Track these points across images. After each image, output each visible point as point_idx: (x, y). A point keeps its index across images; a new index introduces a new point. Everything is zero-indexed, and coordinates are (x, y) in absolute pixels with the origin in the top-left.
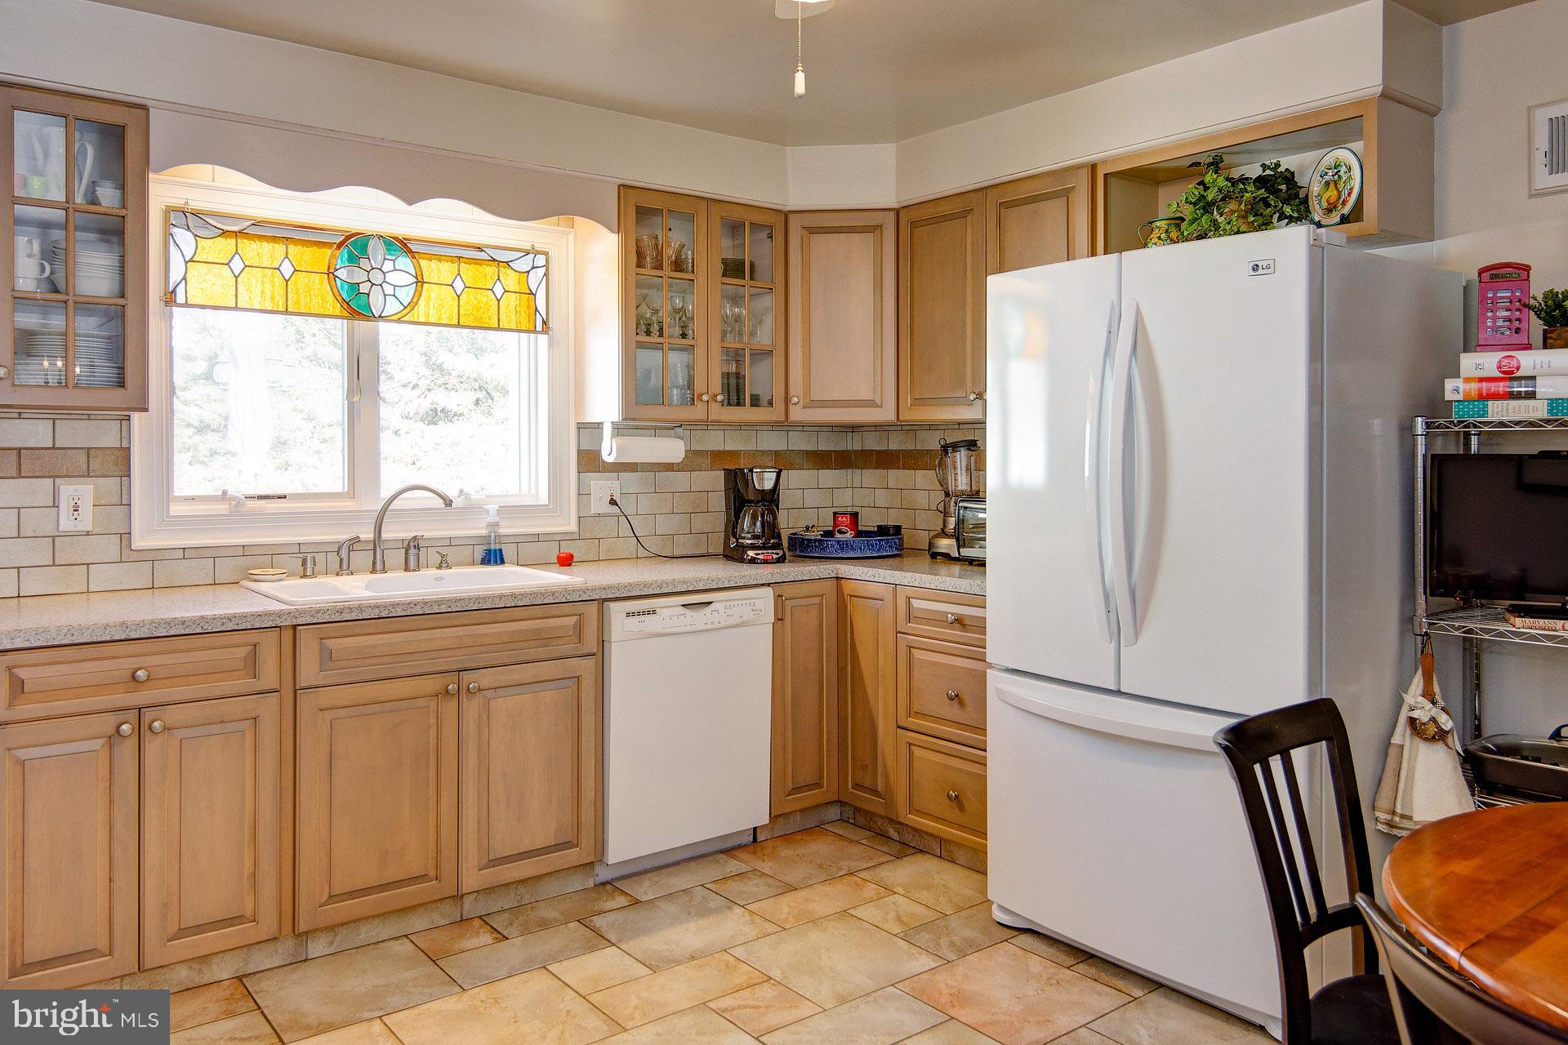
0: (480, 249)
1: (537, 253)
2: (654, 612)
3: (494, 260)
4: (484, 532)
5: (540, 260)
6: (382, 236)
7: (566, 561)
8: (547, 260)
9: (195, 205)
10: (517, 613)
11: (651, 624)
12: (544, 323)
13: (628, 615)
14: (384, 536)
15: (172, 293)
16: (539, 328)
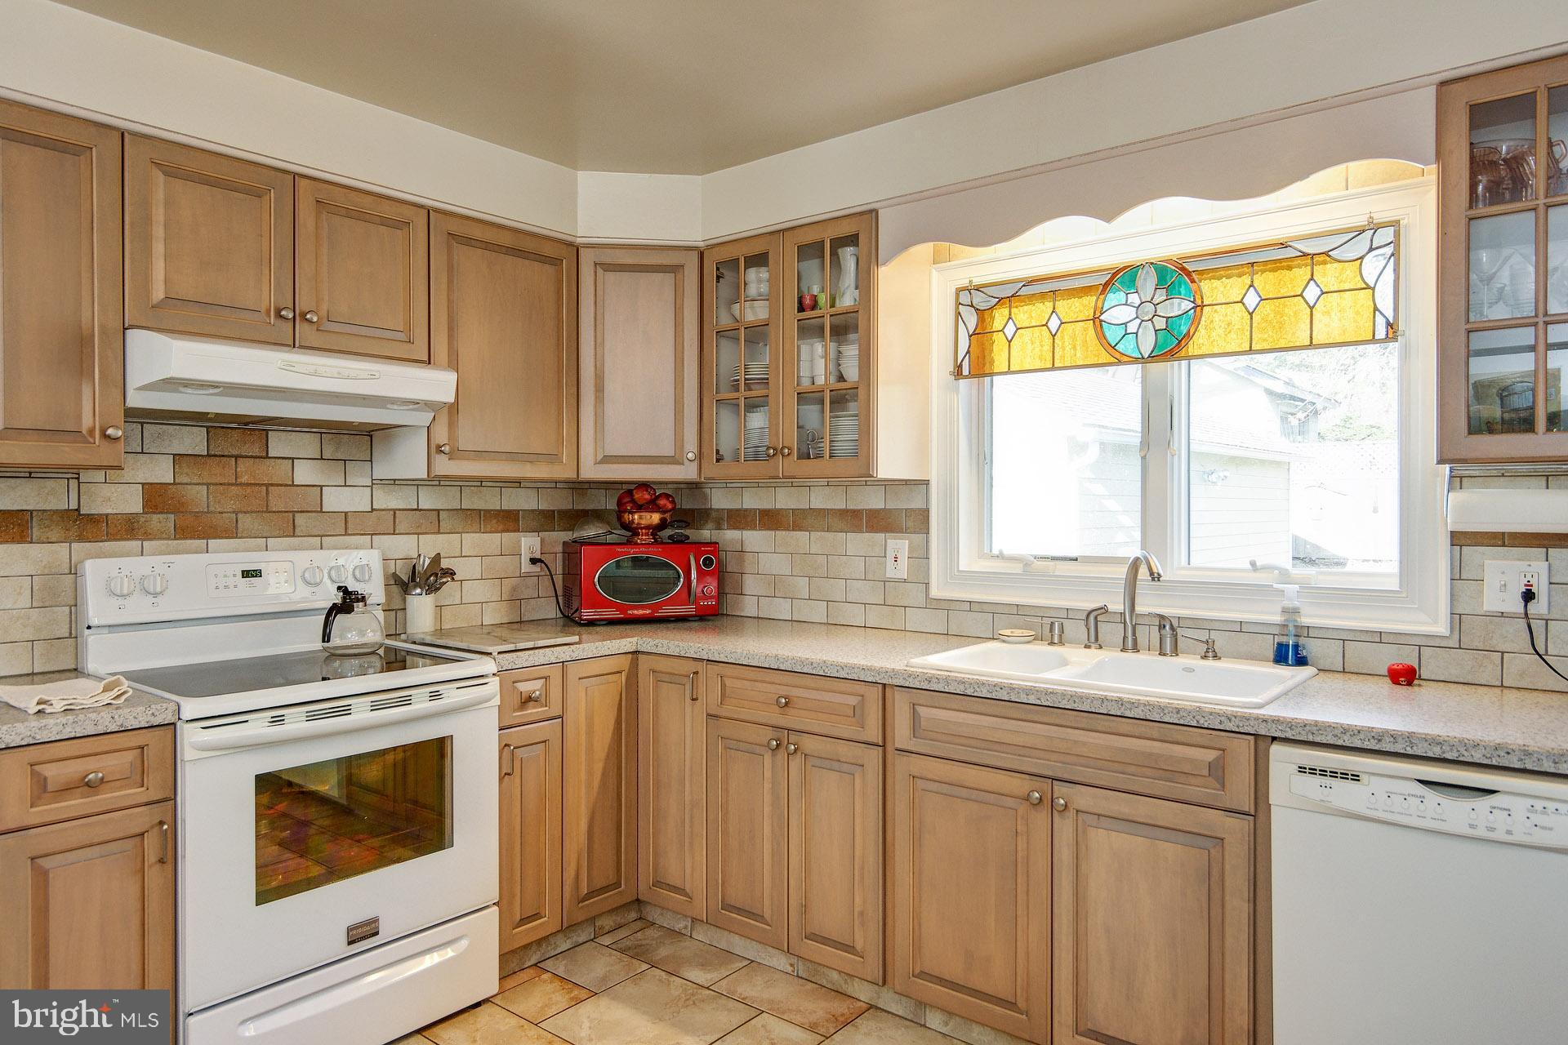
0: (1283, 245)
1: (1376, 228)
2: (1356, 778)
3: (1305, 255)
4: (1278, 619)
5: (1386, 235)
6: (1152, 263)
7: (1404, 676)
8: (1397, 234)
9: (977, 281)
10: (1125, 726)
11: (1342, 794)
12: (1389, 325)
13: (1302, 769)
14: (1139, 609)
15: (959, 367)
16: (1381, 333)
